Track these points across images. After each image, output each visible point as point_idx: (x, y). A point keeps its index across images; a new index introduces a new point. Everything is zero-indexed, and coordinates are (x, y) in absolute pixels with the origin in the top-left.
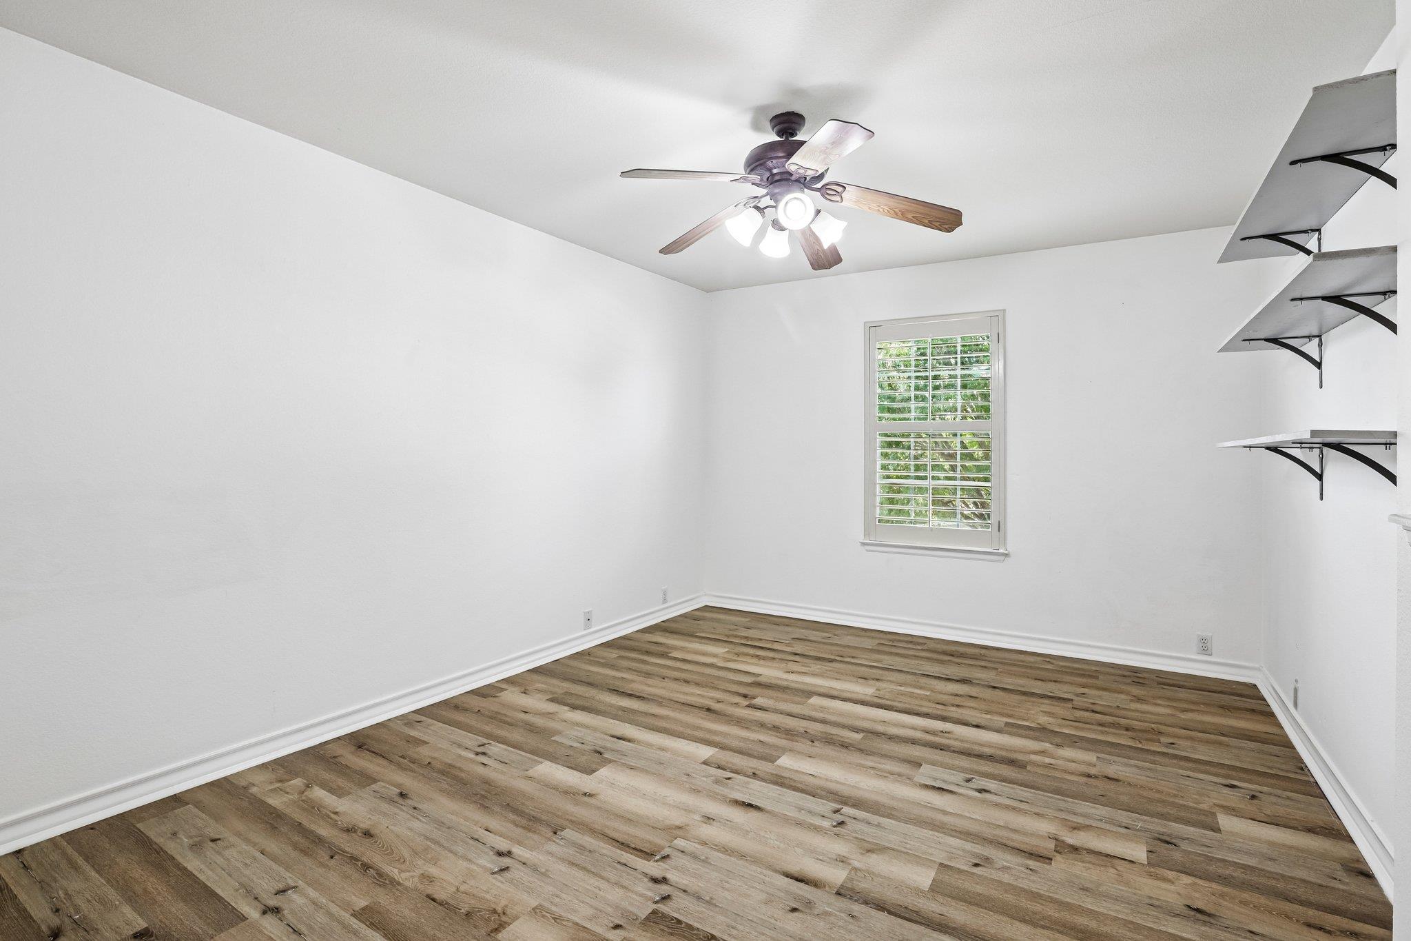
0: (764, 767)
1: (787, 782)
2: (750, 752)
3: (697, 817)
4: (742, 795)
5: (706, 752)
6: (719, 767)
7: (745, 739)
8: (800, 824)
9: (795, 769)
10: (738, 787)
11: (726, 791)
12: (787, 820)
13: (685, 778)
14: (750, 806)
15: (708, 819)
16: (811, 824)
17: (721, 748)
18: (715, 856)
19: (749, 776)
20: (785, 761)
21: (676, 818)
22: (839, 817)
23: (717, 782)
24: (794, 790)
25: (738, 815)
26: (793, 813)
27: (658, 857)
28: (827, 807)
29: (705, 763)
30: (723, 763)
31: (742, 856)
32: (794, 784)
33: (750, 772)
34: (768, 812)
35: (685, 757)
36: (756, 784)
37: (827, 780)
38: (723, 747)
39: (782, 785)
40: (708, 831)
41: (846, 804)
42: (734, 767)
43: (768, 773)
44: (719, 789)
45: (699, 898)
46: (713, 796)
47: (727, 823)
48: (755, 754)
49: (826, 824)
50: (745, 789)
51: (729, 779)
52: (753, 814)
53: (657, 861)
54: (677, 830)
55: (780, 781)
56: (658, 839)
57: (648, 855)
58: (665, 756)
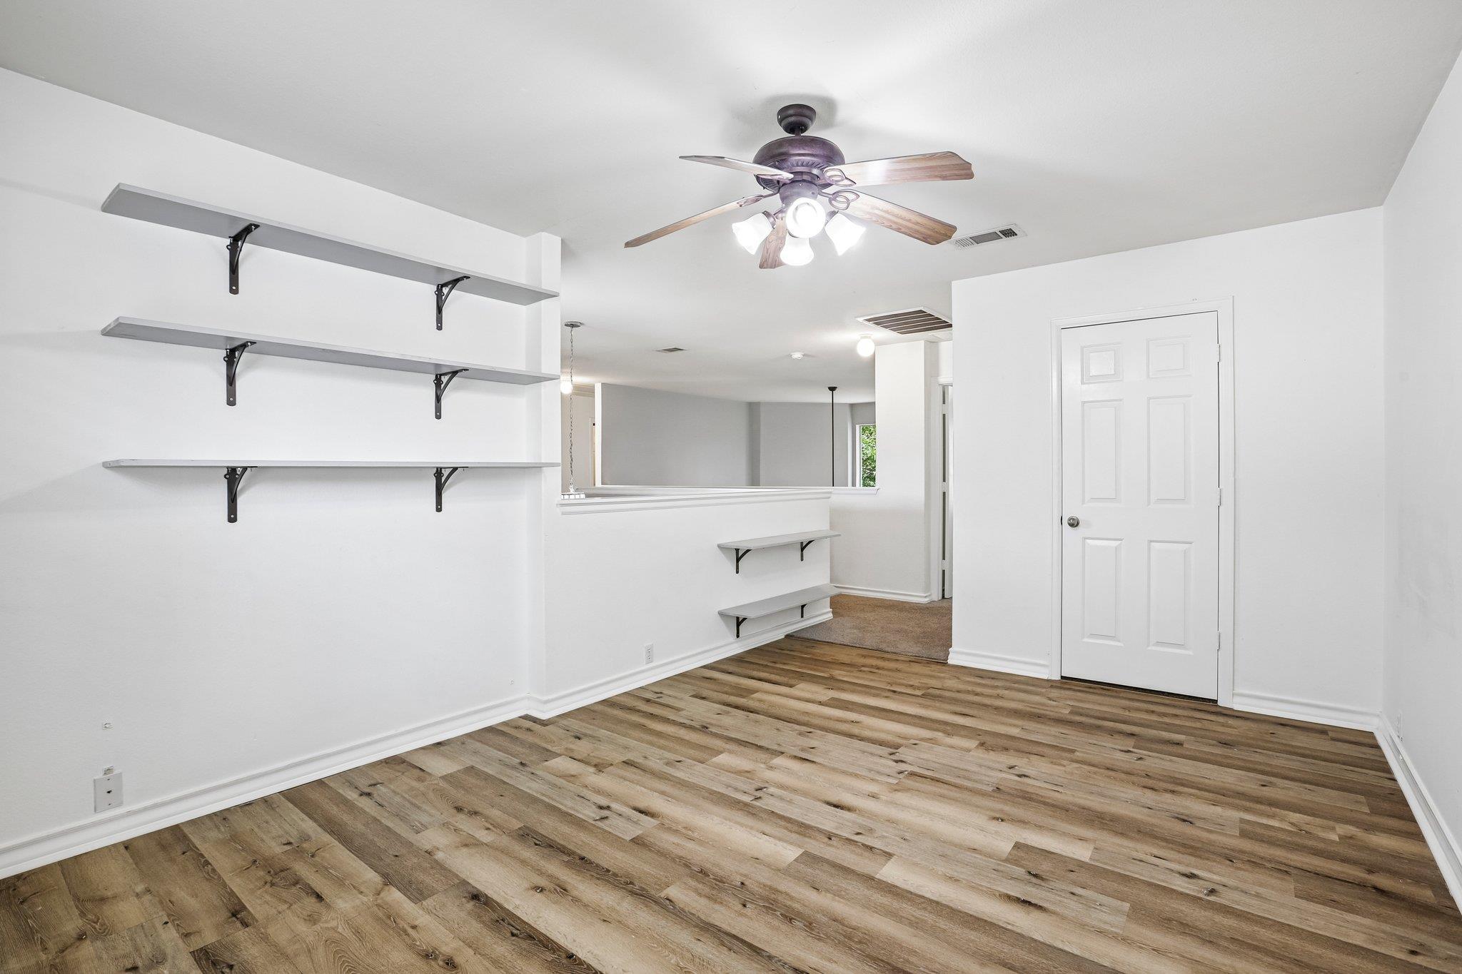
0: (818, 847)
1: (796, 828)
2: (833, 871)
3: (884, 798)
4: (844, 816)
5: (891, 872)
6: (871, 848)
7: (838, 894)
8: (795, 791)
9: (781, 843)
10: (848, 824)
11: (860, 820)
12: (805, 794)
13: (907, 836)
14: (836, 806)
15: (874, 796)
16: (785, 790)
17: (872, 879)
18: (864, 773)
19: (836, 835)
20: (789, 853)
21: (902, 797)
22: (758, 794)
23: (871, 830)
24: (790, 819)
25: (847, 799)
26: (797, 798)
27: (907, 773)
28: (767, 803)
29: (889, 855)
30: (867, 854)
31: (844, 772)
32: (789, 825)
33: (834, 842)
34: (819, 800)
35: (916, 864)
36: (829, 826)
37: (752, 828)
38: (869, 879)
39: (801, 825)
40: (873, 788)
41: (746, 805)
42: (853, 848)
43: (815, 839)
44: (868, 823)
45: (871, 754)
46: (872, 816)
47: (857, 793)
48: (826, 867)
49: (772, 790)
50: (841, 821)
51: (858, 834)
52: (834, 799)
53: (906, 771)
54: (896, 789)
55: (803, 829)
56: (910, 783)
57: (912, 774)
58: (942, 868)
